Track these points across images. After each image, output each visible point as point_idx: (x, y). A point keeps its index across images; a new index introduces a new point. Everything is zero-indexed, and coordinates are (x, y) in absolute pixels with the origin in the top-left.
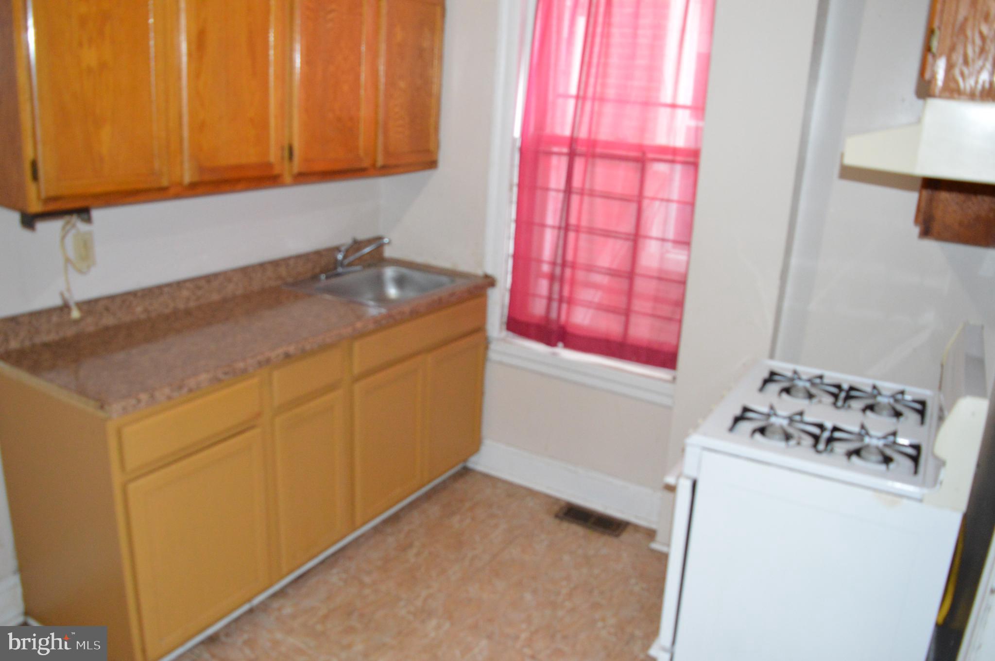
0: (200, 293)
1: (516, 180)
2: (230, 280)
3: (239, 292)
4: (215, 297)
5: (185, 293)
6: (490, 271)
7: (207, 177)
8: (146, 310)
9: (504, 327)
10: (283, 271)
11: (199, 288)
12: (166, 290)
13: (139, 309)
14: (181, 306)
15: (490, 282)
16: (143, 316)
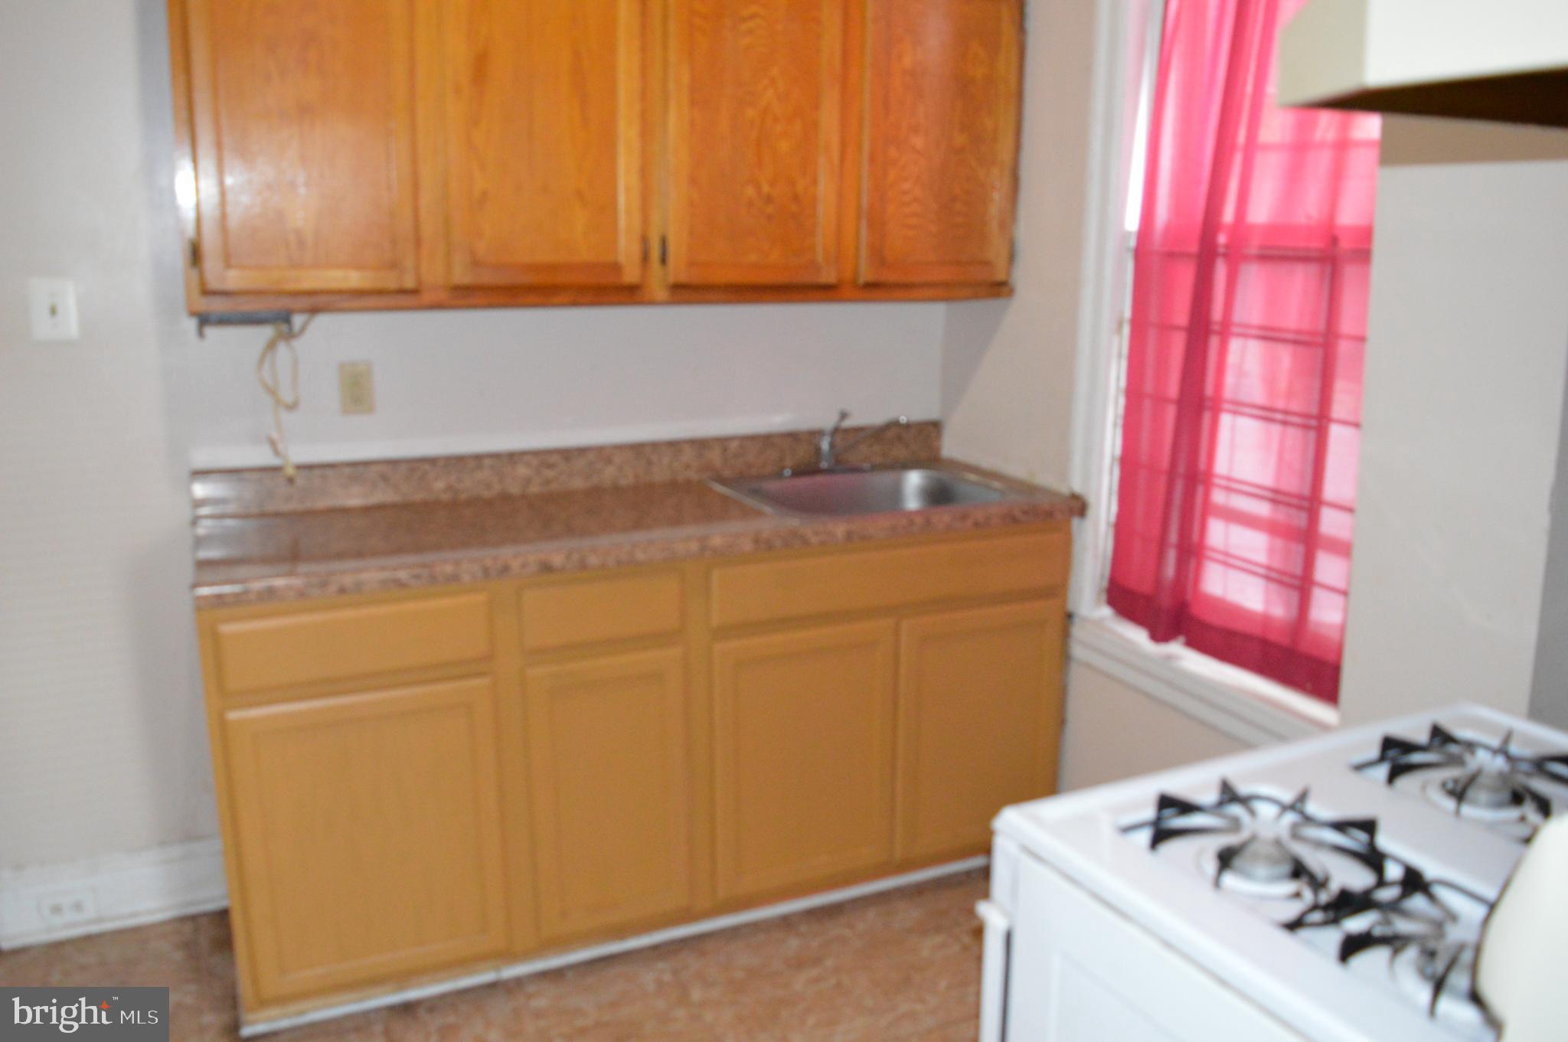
0: (550, 474)
1: (1127, 313)
2: (609, 461)
3: (627, 480)
4: (578, 483)
5: (522, 471)
6: (1077, 487)
7: (487, 278)
8: (450, 488)
9: (1104, 597)
10: (715, 456)
11: (551, 466)
12: (487, 462)
13: (440, 485)
14: (515, 489)
15: (1078, 506)
16: (446, 497)
